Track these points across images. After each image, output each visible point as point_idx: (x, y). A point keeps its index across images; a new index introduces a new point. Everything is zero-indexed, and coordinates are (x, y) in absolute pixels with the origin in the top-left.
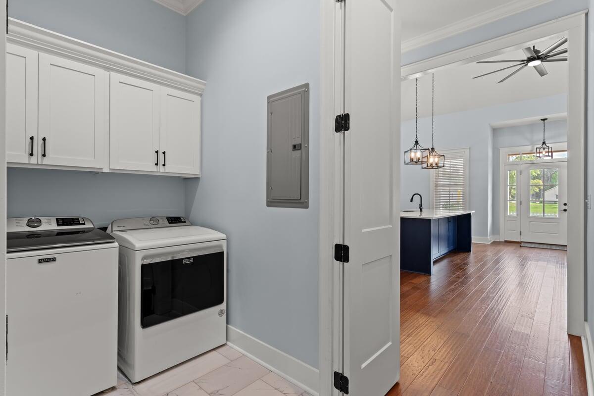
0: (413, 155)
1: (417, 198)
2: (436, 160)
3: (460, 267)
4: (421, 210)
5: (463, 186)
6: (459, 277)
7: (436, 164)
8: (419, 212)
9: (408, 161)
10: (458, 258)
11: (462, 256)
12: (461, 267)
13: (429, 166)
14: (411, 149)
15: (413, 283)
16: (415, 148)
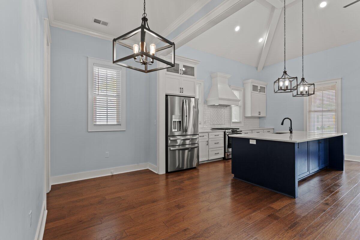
0: (281, 84)
1: (287, 122)
2: (306, 88)
3: (330, 188)
4: (291, 132)
5: (335, 111)
6: (327, 204)
7: (306, 92)
8: (289, 134)
9: (277, 89)
10: (329, 177)
11: (334, 174)
12: (332, 189)
13: (299, 93)
14: (279, 79)
15: (272, 208)
16: (284, 77)
